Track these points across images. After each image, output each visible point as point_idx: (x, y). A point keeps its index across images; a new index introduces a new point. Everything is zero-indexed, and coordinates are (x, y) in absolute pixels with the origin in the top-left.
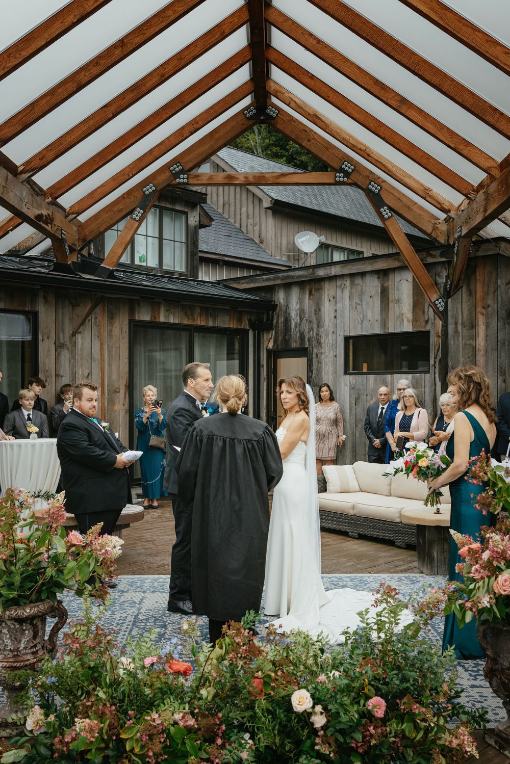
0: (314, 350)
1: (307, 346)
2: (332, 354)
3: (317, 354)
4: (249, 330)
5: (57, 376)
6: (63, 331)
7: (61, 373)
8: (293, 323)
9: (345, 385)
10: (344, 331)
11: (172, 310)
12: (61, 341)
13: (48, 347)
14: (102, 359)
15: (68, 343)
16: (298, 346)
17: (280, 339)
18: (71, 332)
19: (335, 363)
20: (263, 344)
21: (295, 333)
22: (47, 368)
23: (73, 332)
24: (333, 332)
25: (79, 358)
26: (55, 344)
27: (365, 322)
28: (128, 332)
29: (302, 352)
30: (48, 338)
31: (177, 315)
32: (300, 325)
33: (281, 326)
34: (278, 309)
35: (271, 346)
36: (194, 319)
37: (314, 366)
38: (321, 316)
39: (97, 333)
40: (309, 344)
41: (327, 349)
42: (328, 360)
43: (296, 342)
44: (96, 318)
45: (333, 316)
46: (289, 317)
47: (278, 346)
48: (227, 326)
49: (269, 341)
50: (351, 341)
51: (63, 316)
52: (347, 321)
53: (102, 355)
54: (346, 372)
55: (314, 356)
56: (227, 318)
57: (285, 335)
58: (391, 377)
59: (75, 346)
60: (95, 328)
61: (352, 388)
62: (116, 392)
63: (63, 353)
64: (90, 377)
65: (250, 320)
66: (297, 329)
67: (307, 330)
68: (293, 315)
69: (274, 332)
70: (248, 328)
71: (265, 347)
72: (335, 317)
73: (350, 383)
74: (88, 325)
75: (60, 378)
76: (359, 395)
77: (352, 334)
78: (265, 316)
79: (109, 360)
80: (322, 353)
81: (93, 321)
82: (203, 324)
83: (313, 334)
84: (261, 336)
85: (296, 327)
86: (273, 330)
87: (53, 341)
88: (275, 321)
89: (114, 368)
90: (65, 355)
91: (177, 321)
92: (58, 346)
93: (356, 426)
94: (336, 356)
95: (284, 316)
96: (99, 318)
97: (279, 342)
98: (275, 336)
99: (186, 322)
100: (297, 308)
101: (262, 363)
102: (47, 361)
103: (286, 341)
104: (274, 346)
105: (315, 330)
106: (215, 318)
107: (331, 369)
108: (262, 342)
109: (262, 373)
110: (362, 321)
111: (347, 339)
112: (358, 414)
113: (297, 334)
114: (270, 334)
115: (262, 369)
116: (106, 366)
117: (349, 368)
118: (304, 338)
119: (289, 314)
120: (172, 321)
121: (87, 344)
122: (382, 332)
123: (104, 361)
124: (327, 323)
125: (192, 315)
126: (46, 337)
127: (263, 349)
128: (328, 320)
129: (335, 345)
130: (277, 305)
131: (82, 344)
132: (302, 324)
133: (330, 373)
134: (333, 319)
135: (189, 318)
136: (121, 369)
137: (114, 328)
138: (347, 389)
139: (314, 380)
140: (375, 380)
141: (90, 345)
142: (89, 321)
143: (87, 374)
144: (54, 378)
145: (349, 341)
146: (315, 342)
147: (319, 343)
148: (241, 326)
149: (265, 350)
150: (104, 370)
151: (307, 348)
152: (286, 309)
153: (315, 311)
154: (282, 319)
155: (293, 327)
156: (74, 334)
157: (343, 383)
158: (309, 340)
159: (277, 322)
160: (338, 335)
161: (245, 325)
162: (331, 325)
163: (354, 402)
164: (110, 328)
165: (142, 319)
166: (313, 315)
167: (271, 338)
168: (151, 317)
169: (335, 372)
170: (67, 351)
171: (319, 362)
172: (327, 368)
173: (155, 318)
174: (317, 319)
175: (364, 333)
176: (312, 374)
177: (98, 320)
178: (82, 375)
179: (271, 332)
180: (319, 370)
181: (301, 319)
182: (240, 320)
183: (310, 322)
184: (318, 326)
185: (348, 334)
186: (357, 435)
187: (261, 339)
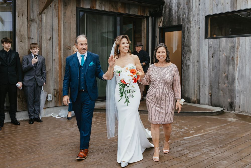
0: (186, 25)
1: (182, 24)
2: (197, 27)
3: (188, 28)
4: (149, 17)
5: (29, 38)
6: (33, 11)
7: (32, 37)
8: (174, 11)
9: (206, 45)
10: (205, 12)
11: (104, 3)
12: (32, 17)
13: (23, 21)
14: (59, 30)
15: (36, 19)
16: (176, 24)
17: (166, 21)
18: (38, 13)
19: (199, 33)
20: (157, 25)
21: (175, 17)
22: (22, 33)
23: (40, 12)
24: (198, 14)
25: (44, 29)
26: (27, 19)
27: (219, 5)
28: (76, 14)
29: (179, 27)
30: (22, 15)
31: (107, 6)
32: (178, 11)
33: (167, 13)
34: (165, 4)
35: (161, 25)
36: (117, 9)
37: (186, 35)
38: (190, 5)
39: (56, 14)
40: (183, 22)
41: (194, 24)
42: (194, 31)
43: (175, 22)
44: (55, 5)
45: (198, 4)
46: (172, 8)
47: (165, 25)
48: (137, 14)
49: (160, 23)
50: (209, 18)
51: (32, 2)
52: (207, 6)
53: (59, 27)
54: (206, 38)
55: (186, 29)
56: (137, 10)
57: (169, 18)
58: (238, 39)
59: (41, 21)
60: (55, 11)
61: (210, 47)
62: (68, 49)
63: (33, 25)
64: (51, 40)
65: (150, 12)
66: (176, 14)
67: (182, 14)
68: (174, 7)
69: (163, 18)
70: (149, 16)
71: (158, 26)
72: (199, 4)
73: (209, 44)
74: (50, 9)
75: (31, 40)
76: (215, 51)
77: (211, 14)
78: (158, 9)
79: (64, 30)
80: (191, 27)
81: (53, 6)
82: (122, 12)
83: (185, 16)
84: (156, 20)
85: (175, 13)
86: (162, 16)
87: (26, 17)
88: (163, 11)
89: (67, 35)
90: (34, 27)
91: (107, 10)
92: (30, 20)
93: (213, 70)
94: (199, 28)
95: (169, 8)
96: (57, 5)
97: (166, 23)
98: (163, 20)
99: (112, 10)
100: (176, 2)
101: (156, 35)
102: (22, 30)
103: (170, 22)
104: (163, 25)
105: (187, 14)
106: (129, 9)
107: (196, 36)
108: (156, 23)
109: (156, 40)
110: (217, 5)
111: (207, 17)
112: (214, 63)
113: (176, 17)
114: (161, 19)
115: (156, 38)
116: (62, 34)
117: (208, 35)
118: (180, 19)
119: (171, 6)
120: (103, 9)
121: (49, 20)
122: (231, 10)
123: (60, 31)
124: (194, 9)
125: (116, 7)
126: (21, 15)
127: (157, 27)
128: (195, 7)
129: (199, 22)
130: (165, 2)
131: (46, 19)
132: (179, 11)
133: (196, 38)
134: (198, 6)
135: (114, 9)
136: (72, 36)
137: (67, 11)
138: (207, 48)
139: (186, 43)
140: (226, 41)
141: (51, 21)
142: (51, 6)
143: (49, 38)
144: (27, 40)
145: (208, 19)
146: (186, 21)
147: (189, 21)
148: (145, 15)
149: (158, 28)
150: (60, 35)
151: (182, 25)
152: (170, 4)
153: (187, 2)
154: (167, 10)
155: (174, 13)
156: (40, 14)
157: (204, 44)
158: (183, 20)
159: (165, 11)
160: (201, 15)
161: (147, 14)
162: (196, 10)
163: (211, 55)
164: (64, 11)
165: (85, 7)
166: (186, 5)
167: (161, 21)
168: (91, 6)
169: (199, 38)
170: (36, 24)
171: (189, 33)
172: (194, 35)
173: (93, 7)
174: (188, 7)
175: (219, 12)
176: (185, 39)
177: (56, 6)
178: (46, 38)
179: (161, 17)
180: (189, 37)
181: (178, 8)
182: (144, 11)
183: (184, 9)
184: (189, 11)
185: (207, 14)
186: (213, 76)
187: (156, 22)
